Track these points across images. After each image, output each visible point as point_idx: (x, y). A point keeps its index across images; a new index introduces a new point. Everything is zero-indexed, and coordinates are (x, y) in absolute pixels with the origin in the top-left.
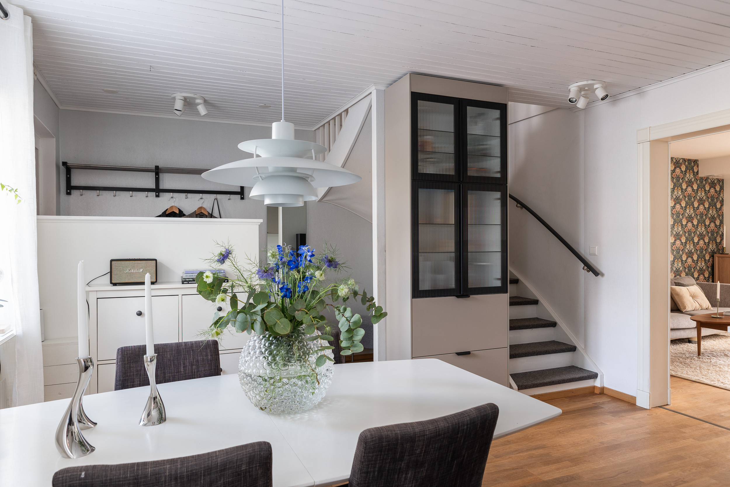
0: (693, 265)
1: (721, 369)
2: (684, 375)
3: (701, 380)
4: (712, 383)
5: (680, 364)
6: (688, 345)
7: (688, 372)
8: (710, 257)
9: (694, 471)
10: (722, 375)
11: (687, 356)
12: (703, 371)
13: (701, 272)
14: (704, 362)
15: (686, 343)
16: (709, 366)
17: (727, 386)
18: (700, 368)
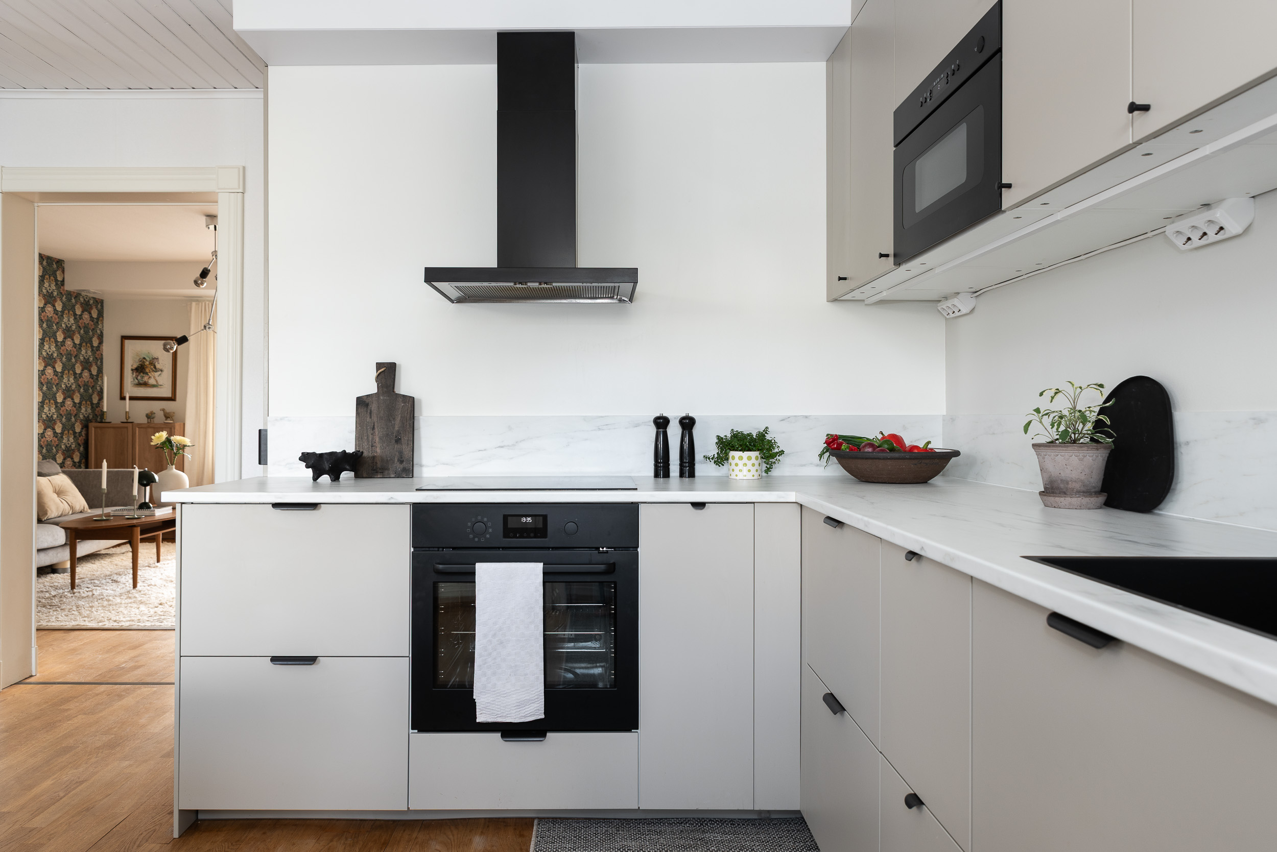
0: (55, 442)
1: (110, 602)
2: (53, 624)
3: (82, 624)
4: (100, 625)
5: (44, 609)
6: (51, 577)
7: (58, 618)
8: (82, 429)
9: (93, 760)
10: (113, 610)
11: (53, 593)
12: (83, 611)
13: (68, 453)
14: (83, 598)
15: (48, 575)
16: (92, 601)
17: (123, 624)
18: (77, 607)
